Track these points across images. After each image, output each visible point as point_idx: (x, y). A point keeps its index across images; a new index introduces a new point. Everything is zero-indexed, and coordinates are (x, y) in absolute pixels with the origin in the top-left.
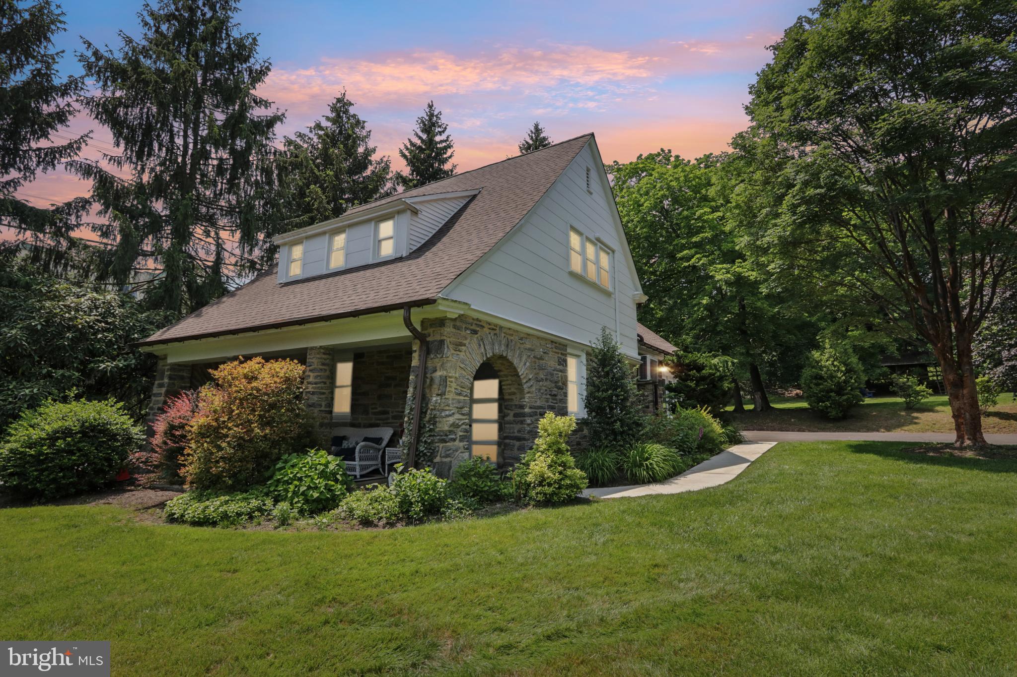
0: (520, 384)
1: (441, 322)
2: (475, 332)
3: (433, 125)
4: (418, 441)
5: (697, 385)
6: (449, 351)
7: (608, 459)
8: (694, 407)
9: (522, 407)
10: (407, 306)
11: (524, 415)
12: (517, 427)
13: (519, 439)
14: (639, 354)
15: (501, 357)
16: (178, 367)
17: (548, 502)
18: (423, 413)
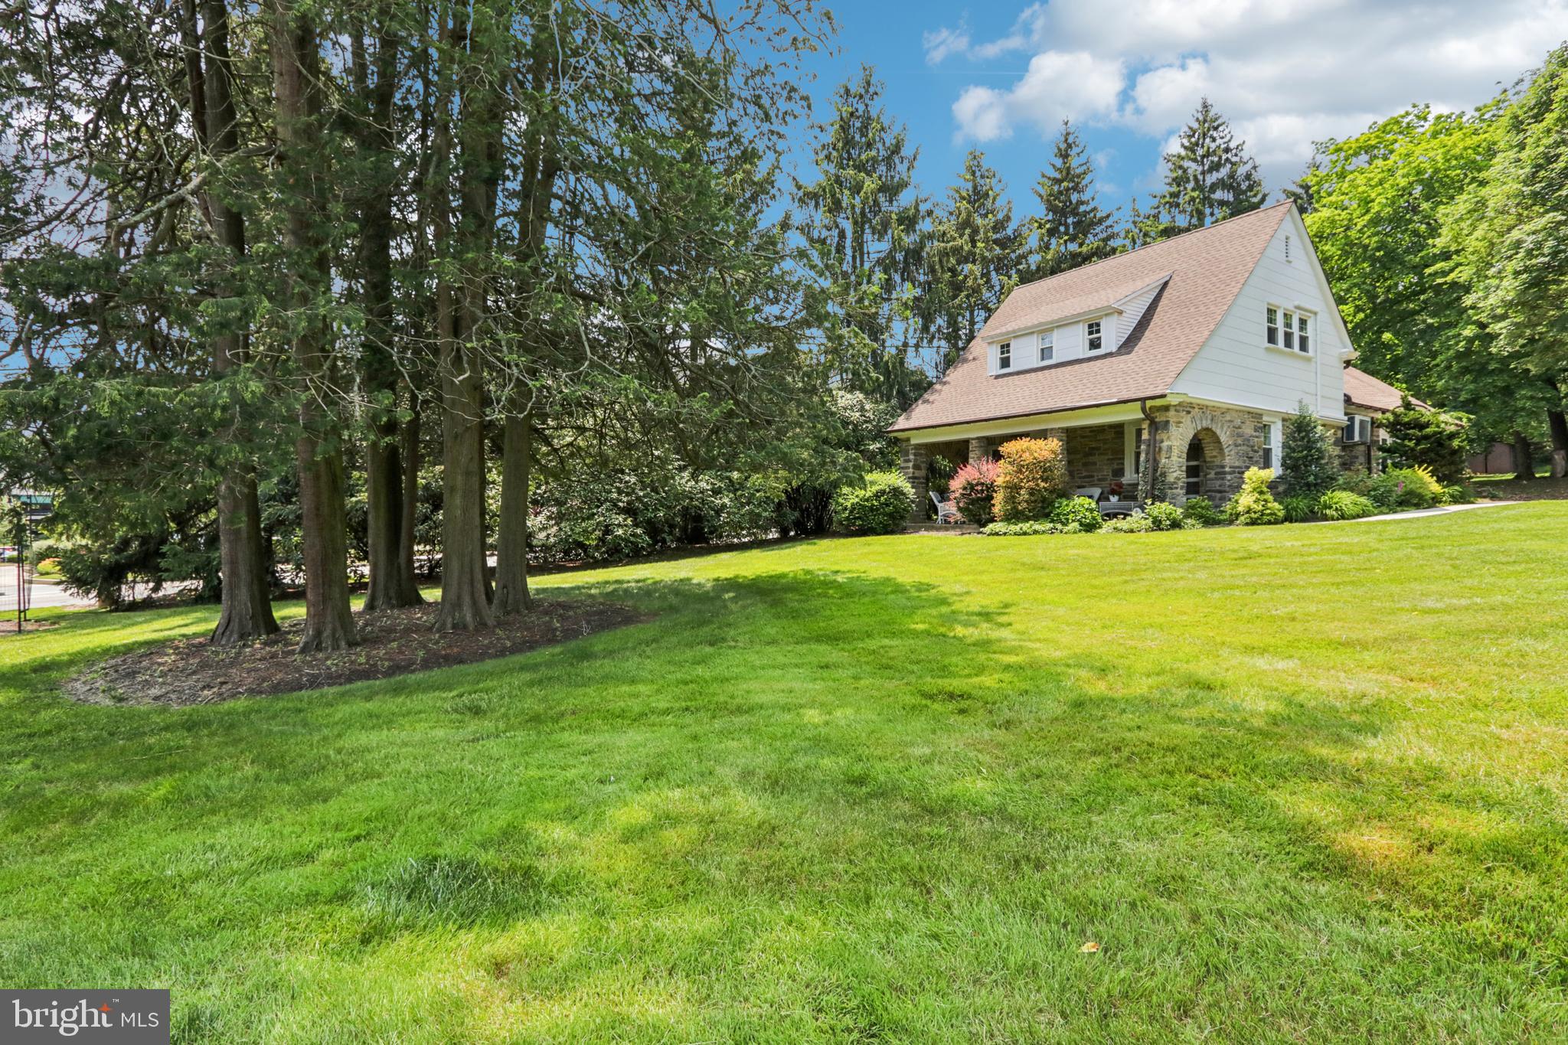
0: (1221, 449)
1: (1166, 408)
2: (1189, 412)
3: (1069, 146)
4: (1153, 488)
5: (1417, 444)
6: (1173, 428)
7: (1302, 504)
8: (1411, 467)
9: (1223, 467)
10: (1143, 400)
11: (1225, 473)
12: (1219, 482)
13: (1220, 492)
14: (1346, 414)
15: (1207, 429)
16: (918, 447)
17: (1253, 523)
18: (1155, 470)
